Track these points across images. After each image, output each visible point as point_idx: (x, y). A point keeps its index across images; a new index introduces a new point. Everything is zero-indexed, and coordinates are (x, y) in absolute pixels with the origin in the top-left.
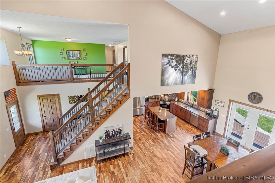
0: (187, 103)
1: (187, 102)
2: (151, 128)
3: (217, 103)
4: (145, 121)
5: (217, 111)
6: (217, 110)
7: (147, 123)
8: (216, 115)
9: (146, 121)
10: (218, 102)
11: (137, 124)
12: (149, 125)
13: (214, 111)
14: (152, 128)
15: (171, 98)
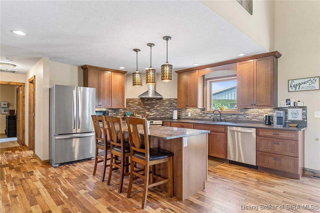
0: (204, 117)
1: (204, 113)
2: (116, 191)
3: (295, 86)
4: (94, 174)
5: (300, 107)
6: (299, 104)
7: (101, 178)
8: (300, 118)
9: (97, 172)
10: (296, 82)
11: (62, 188)
12: (109, 184)
13: (290, 111)
14: (121, 192)
15: (163, 114)
